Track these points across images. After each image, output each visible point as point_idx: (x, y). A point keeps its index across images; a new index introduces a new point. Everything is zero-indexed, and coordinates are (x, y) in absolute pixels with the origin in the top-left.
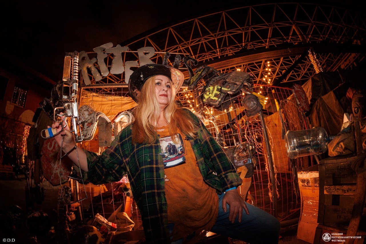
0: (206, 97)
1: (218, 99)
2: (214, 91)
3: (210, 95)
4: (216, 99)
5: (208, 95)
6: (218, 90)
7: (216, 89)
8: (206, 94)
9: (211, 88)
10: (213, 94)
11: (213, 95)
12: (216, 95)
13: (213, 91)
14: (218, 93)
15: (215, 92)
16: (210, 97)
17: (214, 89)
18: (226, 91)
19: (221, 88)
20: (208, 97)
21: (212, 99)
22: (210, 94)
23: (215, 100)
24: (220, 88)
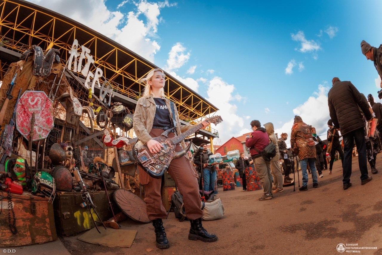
0: (125, 121)
3: (127, 121)
13: (128, 120)
17: (129, 119)
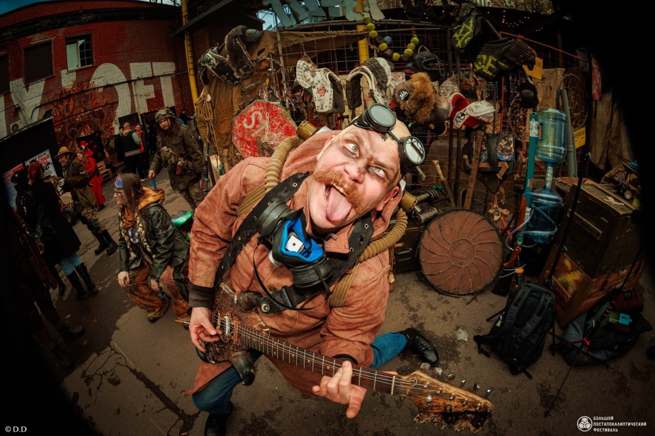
1: (493, 75)
2: (487, 62)
3: (483, 66)
4: (491, 74)
5: (479, 66)
6: (493, 62)
7: (490, 60)
8: (477, 63)
9: (485, 57)
10: (487, 66)
11: (487, 68)
12: (490, 69)
14: (494, 67)
15: (489, 64)
16: (482, 69)
17: (488, 59)
18: (502, 66)
19: (497, 61)
20: (480, 68)
21: (485, 73)
22: (482, 64)
23: (488, 75)
24: (495, 60)
